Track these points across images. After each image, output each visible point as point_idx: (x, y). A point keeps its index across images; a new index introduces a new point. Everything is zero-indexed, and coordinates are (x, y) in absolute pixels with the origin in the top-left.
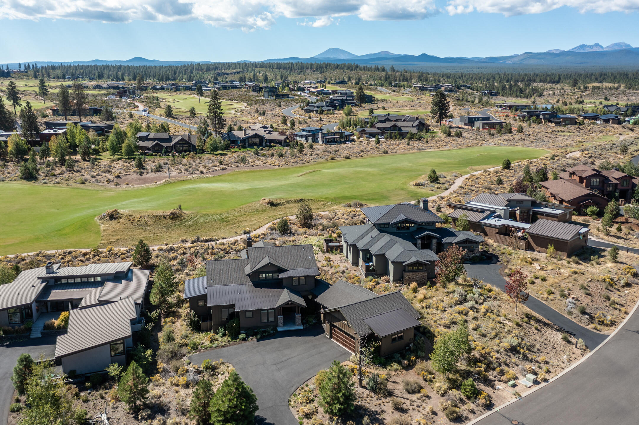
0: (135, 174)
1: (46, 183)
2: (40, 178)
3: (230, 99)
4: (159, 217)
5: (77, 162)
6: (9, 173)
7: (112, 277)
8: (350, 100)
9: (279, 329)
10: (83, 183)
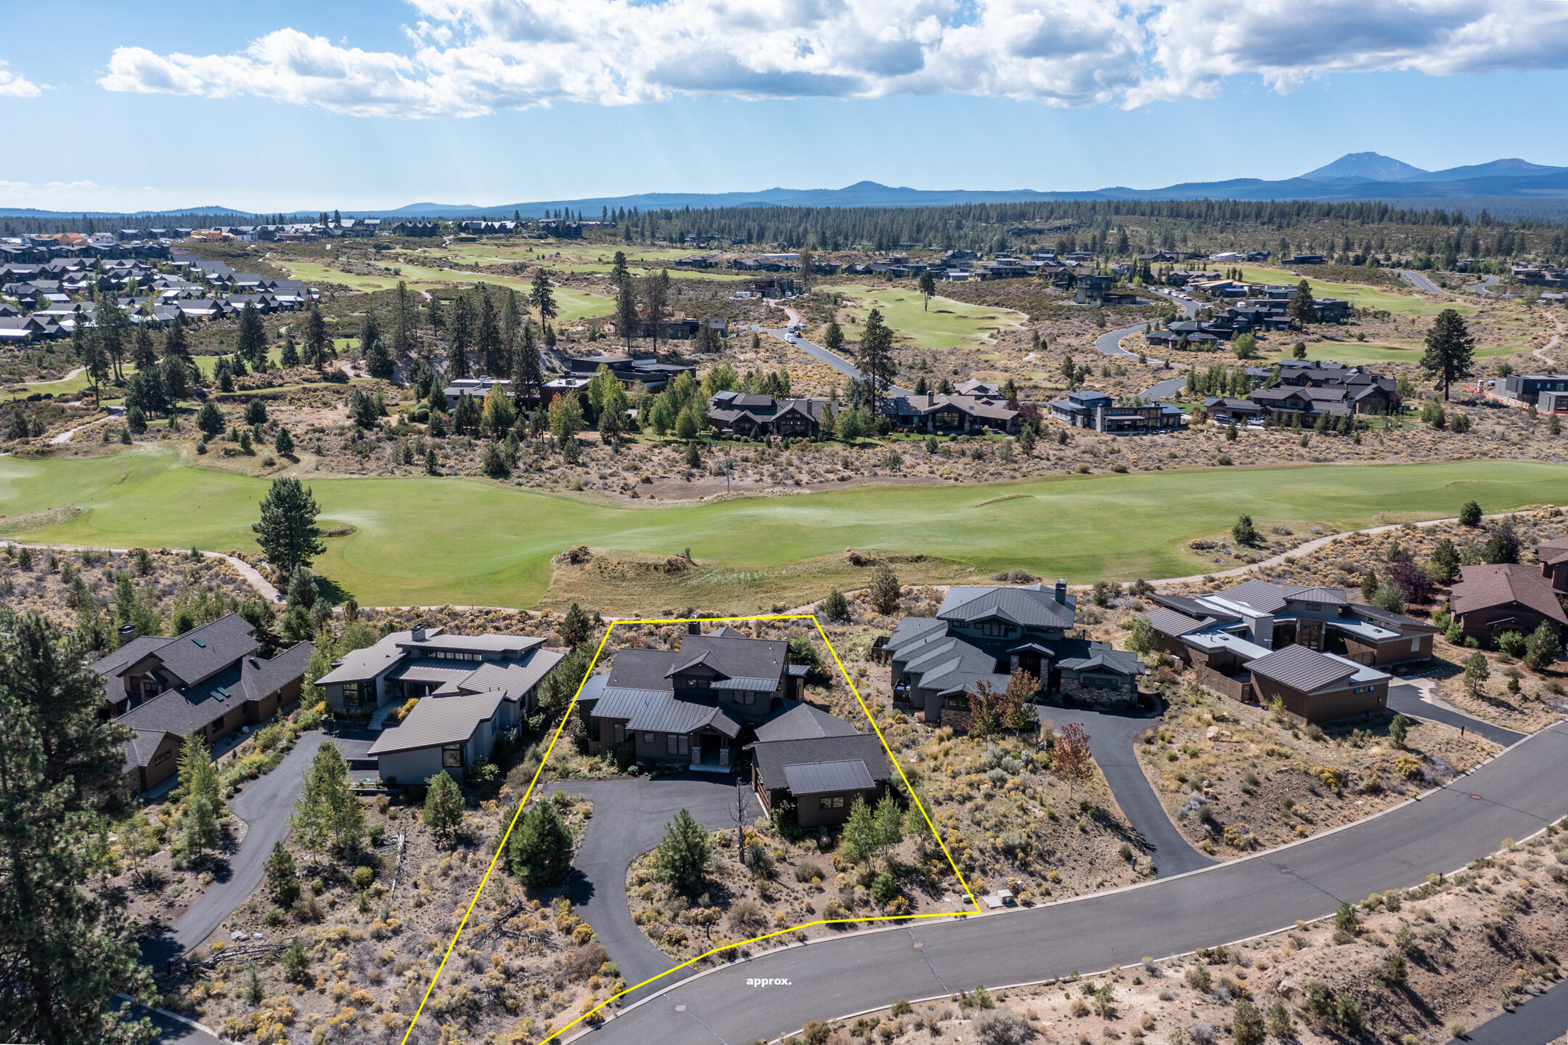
0: (679, 476)
1: (519, 484)
2: (515, 473)
3: (996, 304)
4: (648, 567)
5: (591, 444)
6: (471, 460)
7: (500, 657)
8: (1277, 314)
9: (692, 768)
10: (580, 489)
